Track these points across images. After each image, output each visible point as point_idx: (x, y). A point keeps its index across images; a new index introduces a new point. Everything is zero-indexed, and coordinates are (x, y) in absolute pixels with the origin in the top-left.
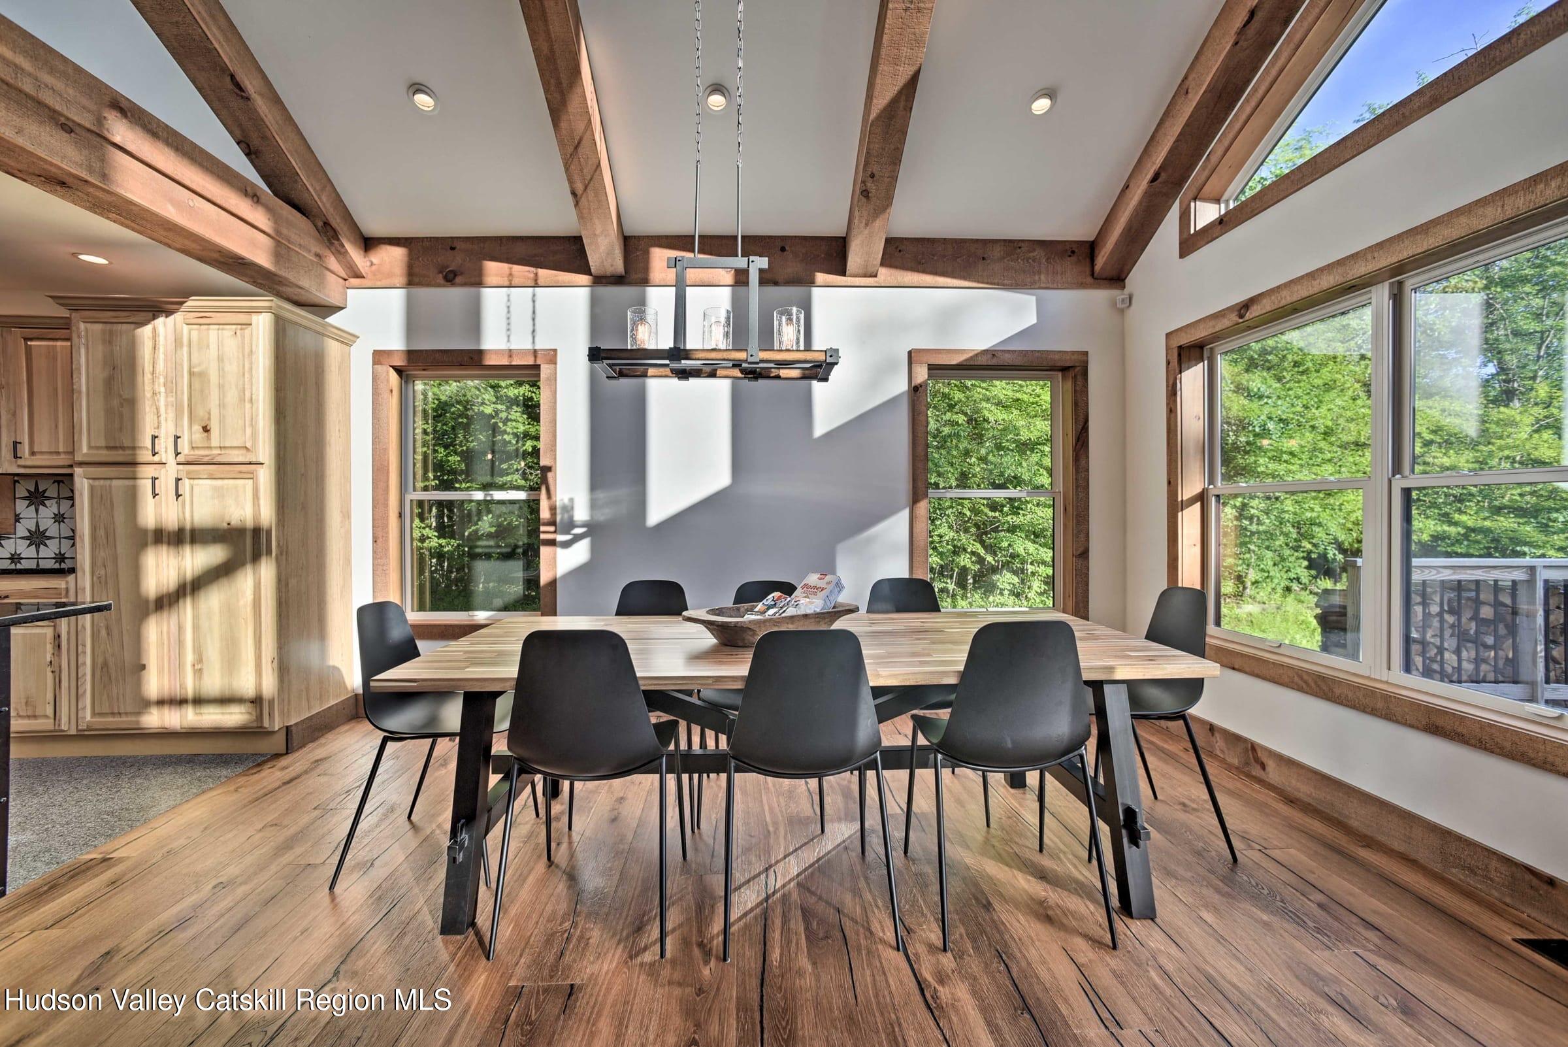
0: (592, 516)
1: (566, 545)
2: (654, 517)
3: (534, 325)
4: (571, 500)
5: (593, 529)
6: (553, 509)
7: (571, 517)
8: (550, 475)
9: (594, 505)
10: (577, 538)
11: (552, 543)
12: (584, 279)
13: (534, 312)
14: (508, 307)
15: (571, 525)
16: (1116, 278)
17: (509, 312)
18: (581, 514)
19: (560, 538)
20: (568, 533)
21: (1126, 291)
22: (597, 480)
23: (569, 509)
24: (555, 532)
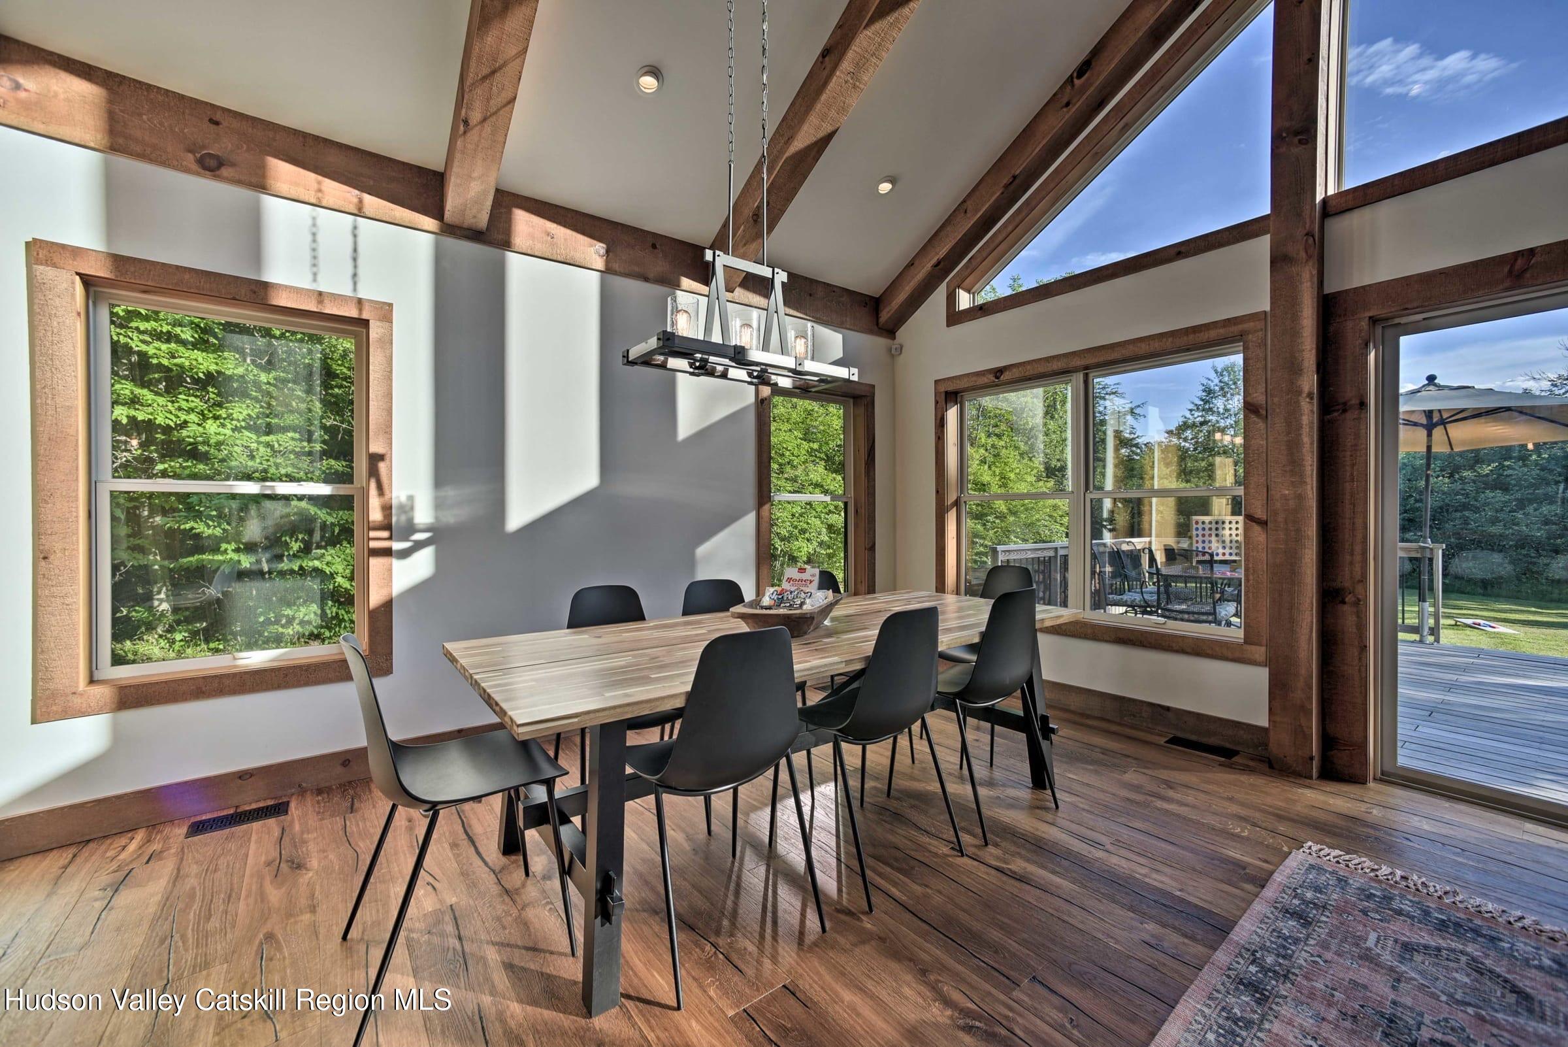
0: (437, 518)
1: (404, 554)
2: (516, 519)
3: (355, 267)
4: (411, 498)
5: (439, 536)
6: (387, 509)
7: (410, 521)
8: (382, 466)
9: (439, 505)
10: (419, 545)
11: (387, 552)
12: (430, 223)
13: (355, 250)
14: (314, 234)
15: (411, 528)
16: (890, 332)
17: (314, 241)
18: (423, 515)
19: (397, 546)
20: (406, 539)
21: (896, 341)
22: (443, 473)
23: (408, 508)
24: (390, 538)
